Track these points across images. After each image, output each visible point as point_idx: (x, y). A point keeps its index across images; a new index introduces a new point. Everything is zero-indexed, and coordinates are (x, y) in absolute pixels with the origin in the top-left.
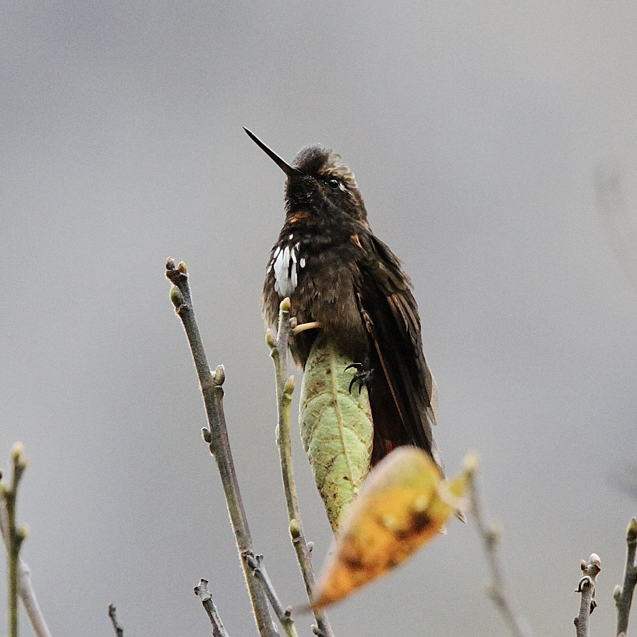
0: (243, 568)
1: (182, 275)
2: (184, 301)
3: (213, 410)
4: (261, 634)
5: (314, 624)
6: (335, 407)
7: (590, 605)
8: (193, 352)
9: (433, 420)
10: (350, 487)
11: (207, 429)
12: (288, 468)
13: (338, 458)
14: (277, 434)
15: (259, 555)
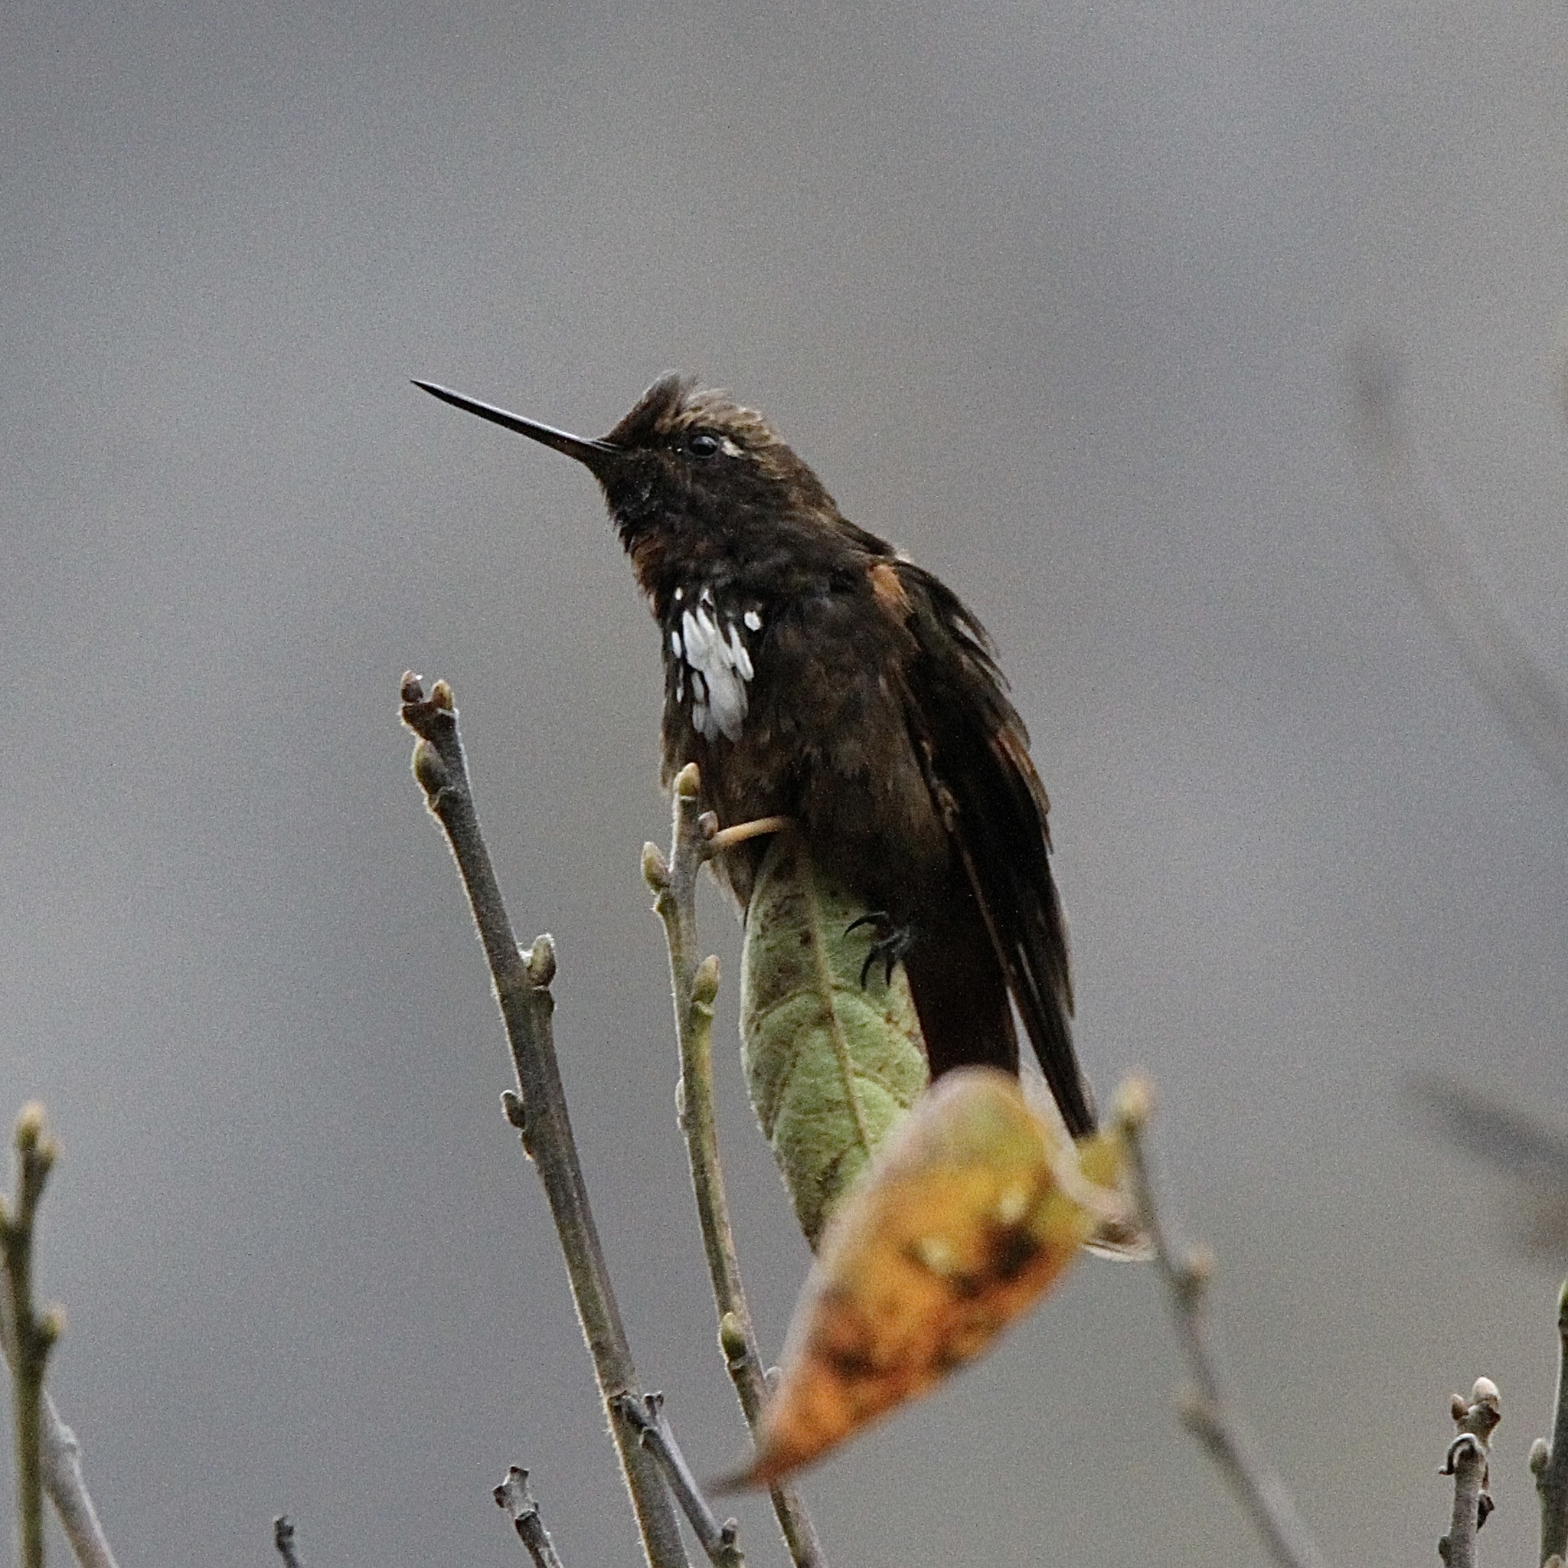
1: (442, 715)
2: (449, 779)
3: (529, 1048)
6: (828, 1029)
7: (1477, 1505)
8: (474, 905)
11: (515, 1095)
12: (711, 1187)
13: (847, 1156)
14: (681, 1103)
15: (654, 1395)
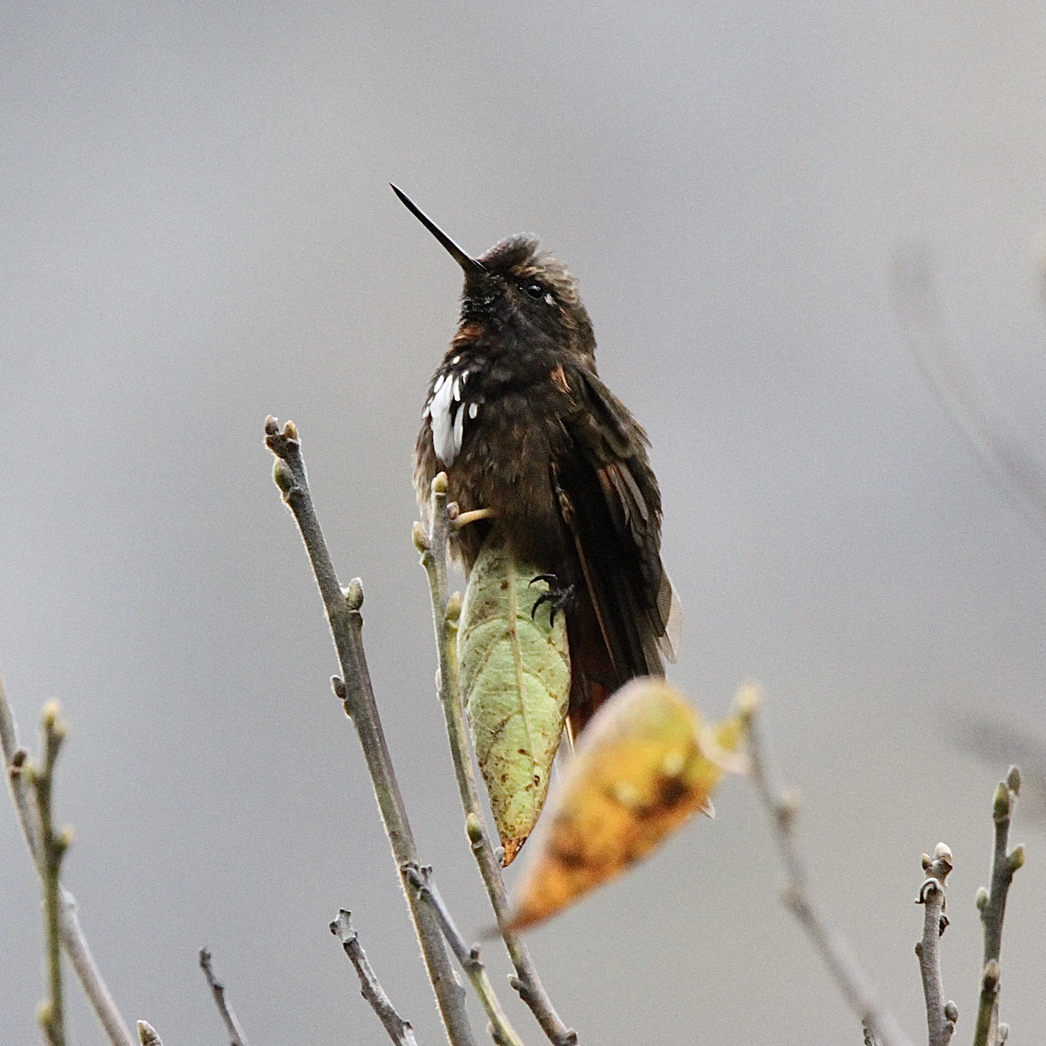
0: (404, 890)
1: (291, 442)
2: (295, 481)
3: (347, 648)
4: (436, 989)
5: (511, 973)
6: (512, 641)
7: (939, 923)
8: (313, 560)
9: (670, 657)
10: (529, 765)
11: (339, 678)
12: (459, 736)
13: (512, 719)
14: (439, 683)
15: (427, 867)
